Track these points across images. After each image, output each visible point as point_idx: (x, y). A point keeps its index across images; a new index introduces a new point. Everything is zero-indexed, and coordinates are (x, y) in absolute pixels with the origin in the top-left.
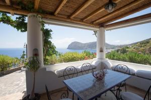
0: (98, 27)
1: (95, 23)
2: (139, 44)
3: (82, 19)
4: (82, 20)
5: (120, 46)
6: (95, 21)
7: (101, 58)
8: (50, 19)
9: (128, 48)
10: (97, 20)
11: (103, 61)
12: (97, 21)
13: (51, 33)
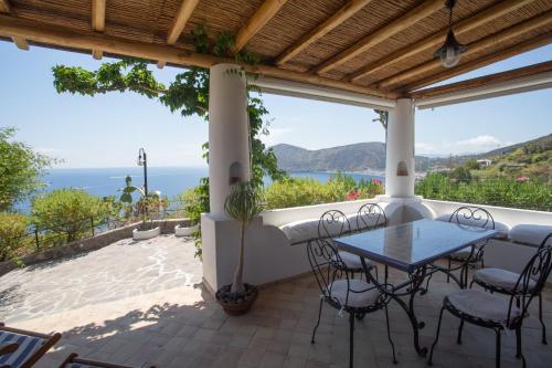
0: (395, 96)
1: (384, 85)
2: (519, 151)
3: (348, 75)
4: (348, 77)
5: (450, 161)
6: (387, 79)
7: (402, 195)
8: (266, 76)
9: (477, 167)
10: (393, 76)
11: (408, 202)
12: (392, 82)
13: (263, 117)
